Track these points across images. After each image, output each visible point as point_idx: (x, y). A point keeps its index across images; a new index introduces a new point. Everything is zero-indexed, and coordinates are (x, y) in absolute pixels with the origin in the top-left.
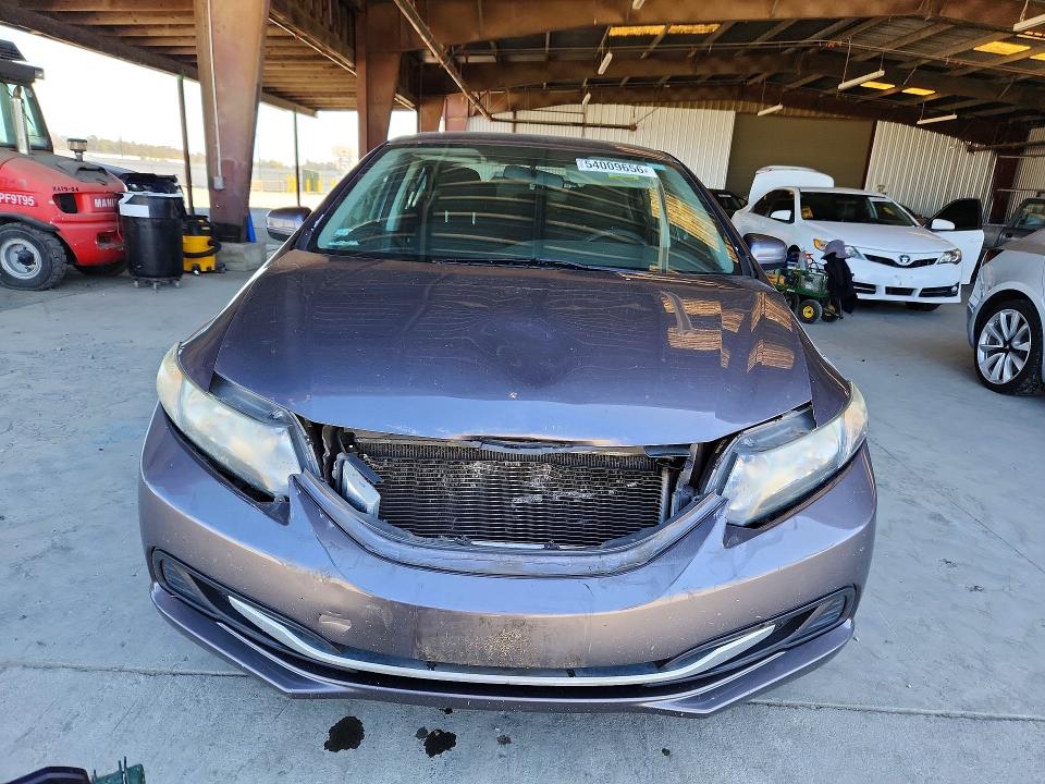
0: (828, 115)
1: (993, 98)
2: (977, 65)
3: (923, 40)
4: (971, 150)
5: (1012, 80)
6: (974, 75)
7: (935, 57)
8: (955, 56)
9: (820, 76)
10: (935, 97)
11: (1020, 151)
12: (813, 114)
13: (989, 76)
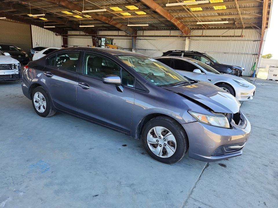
0: (16, 21)
1: (63, 23)
2: (60, 15)
3: (49, 7)
4: (56, 35)
5: (68, 20)
6: (59, 18)
7: (50, 11)
8: (56, 12)
9: (16, 10)
10: (47, 21)
11: (67, 36)
12: (12, 20)
13: (63, 18)
